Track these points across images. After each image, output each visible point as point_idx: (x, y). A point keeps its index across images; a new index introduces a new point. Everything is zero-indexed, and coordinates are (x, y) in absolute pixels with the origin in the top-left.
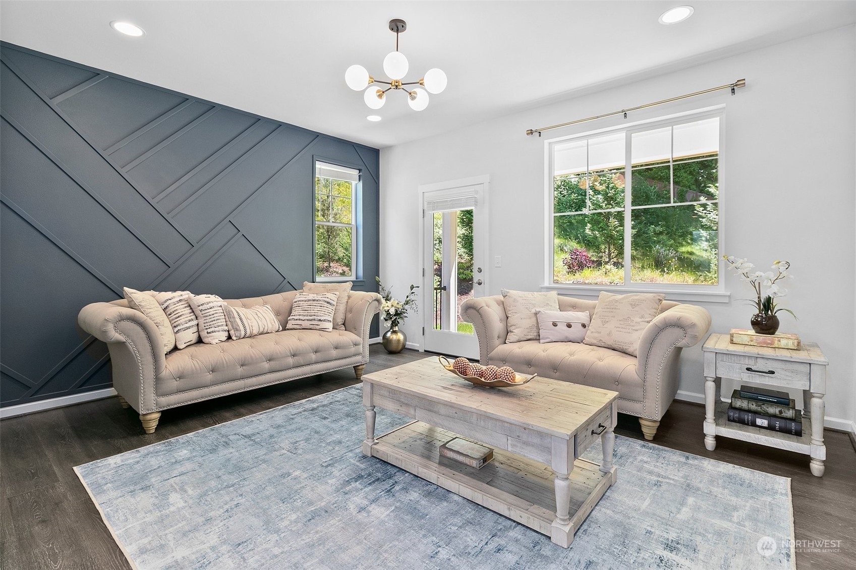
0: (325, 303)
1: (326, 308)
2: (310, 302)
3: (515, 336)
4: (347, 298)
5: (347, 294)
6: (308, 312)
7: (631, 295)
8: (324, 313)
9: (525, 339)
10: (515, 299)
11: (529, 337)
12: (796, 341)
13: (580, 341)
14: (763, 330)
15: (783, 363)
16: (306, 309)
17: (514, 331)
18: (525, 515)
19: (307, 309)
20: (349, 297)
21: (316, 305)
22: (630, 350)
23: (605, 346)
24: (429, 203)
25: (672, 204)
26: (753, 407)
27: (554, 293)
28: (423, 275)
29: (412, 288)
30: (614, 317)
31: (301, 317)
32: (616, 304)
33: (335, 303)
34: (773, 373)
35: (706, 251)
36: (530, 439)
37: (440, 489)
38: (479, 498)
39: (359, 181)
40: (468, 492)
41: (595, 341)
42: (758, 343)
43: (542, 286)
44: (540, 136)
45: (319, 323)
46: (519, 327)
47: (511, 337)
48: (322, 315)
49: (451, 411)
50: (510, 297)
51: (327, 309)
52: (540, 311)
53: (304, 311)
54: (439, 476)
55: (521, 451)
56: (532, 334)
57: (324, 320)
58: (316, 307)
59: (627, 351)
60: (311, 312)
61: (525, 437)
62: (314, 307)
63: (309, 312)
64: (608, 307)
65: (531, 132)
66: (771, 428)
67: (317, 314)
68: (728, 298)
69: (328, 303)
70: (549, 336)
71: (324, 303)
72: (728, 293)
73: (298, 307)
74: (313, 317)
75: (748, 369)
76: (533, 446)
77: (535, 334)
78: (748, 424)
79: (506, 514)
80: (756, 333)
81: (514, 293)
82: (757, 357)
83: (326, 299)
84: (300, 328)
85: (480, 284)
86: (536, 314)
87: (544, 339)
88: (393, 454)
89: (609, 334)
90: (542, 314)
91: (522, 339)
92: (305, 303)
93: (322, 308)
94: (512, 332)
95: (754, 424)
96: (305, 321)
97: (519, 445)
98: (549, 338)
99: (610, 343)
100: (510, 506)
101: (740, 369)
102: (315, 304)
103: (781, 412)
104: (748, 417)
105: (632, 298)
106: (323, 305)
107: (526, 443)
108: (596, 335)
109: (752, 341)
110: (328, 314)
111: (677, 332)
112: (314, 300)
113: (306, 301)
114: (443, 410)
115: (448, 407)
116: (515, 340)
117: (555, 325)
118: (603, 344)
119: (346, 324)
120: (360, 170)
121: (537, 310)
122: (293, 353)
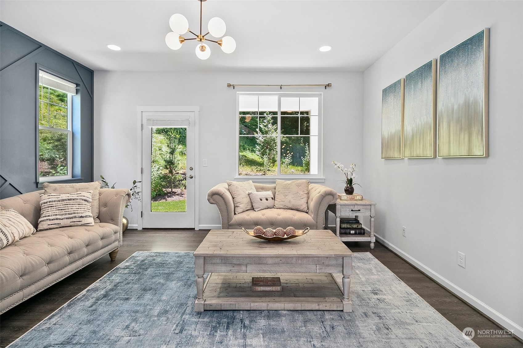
0: (83, 201)
1: (84, 206)
2: (66, 202)
3: (241, 209)
4: (98, 195)
5: (98, 192)
6: (65, 211)
7: (295, 181)
8: (84, 210)
9: (246, 210)
10: (236, 187)
11: (248, 209)
12: (361, 196)
13: (273, 207)
14: (350, 193)
15: (363, 206)
16: (62, 208)
17: (240, 206)
18: (328, 305)
19: (64, 208)
20: (100, 194)
21: (74, 203)
22: (302, 208)
23: (288, 208)
24: (148, 120)
25: (299, 135)
26: (349, 226)
27: (251, 181)
28: (142, 173)
29: (135, 182)
30: (290, 192)
31: (58, 217)
32: (289, 186)
33: (91, 200)
34: (359, 210)
35: (258, 155)
36: (330, 263)
37: (271, 312)
38: (299, 306)
39: (77, 93)
40: (290, 306)
41: (282, 206)
42: (350, 199)
43: (235, 177)
44: (234, 88)
45: (81, 220)
46: (243, 203)
47: (239, 210)
48: (82, 212)
49: (277, 260)
50: (233, 185)
51: (86, 206)
52: (251, 193)
53: (61, 211)
54: (268, 304)
55: (325, 271)
56: (249, 206)
57: (86, 217)
58: (74, 205)
59: (299, 210)
60: (69, 210)
61: (327, 262)
62: (72, 205)
63: (67, 210)
64: (285, 187)
65: (229, 85)
66: (355, 234)
67: (76, 212)
68: (324, 180)
69: (85, 200)
70: (261, 207)
71: (81, 201)
72: (324, 178)
73: (50, 208)
74: (73, 215)
75: (352, 210)
76: (332, 266)
77: (250, 206)
78: (347, 234)
79: (317, 308)
80: (347, 194)
81: (234, 183)
82: (355, 205)
83: (83, 198)
84: (58, 227)
85: (192, 178)
86: (249, 195)
87: (257, 208)
88: (225, 302)
89: (290, 202)
90: (253, 194)
91: (245, 210)
92: (59, 203)
93: (81, 205)
94: (239, 207)
95: (350, 234)
96: (64, 220)
97: (324, 268)
98: (260, 208)
99: (290, 206)
100: (319, 303)
101: (349, 211)
102: (72, 203)
103: (357, 226)
104: (348, 231)
105: (296, 182)
106: (81, 203)
107: (328, 266)
108: (282, 203)
109: (348, 198)
110: (88, 210)
111: (331, 197)
112: (69, 200)
113: (59, 201)
114: (270, 261)
115: (274, 258)
116: (241, 211)
117: (261, 200)
118: (286, 207)
119: (101, 217)
120: (77, 85)
121: (250, 192)
122: (69, 251)
